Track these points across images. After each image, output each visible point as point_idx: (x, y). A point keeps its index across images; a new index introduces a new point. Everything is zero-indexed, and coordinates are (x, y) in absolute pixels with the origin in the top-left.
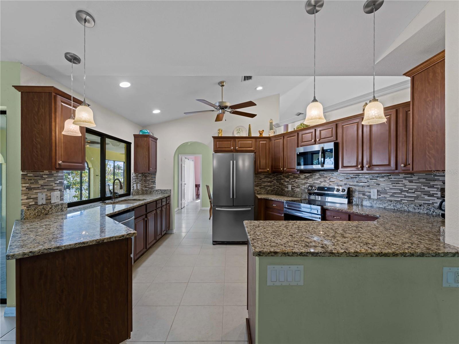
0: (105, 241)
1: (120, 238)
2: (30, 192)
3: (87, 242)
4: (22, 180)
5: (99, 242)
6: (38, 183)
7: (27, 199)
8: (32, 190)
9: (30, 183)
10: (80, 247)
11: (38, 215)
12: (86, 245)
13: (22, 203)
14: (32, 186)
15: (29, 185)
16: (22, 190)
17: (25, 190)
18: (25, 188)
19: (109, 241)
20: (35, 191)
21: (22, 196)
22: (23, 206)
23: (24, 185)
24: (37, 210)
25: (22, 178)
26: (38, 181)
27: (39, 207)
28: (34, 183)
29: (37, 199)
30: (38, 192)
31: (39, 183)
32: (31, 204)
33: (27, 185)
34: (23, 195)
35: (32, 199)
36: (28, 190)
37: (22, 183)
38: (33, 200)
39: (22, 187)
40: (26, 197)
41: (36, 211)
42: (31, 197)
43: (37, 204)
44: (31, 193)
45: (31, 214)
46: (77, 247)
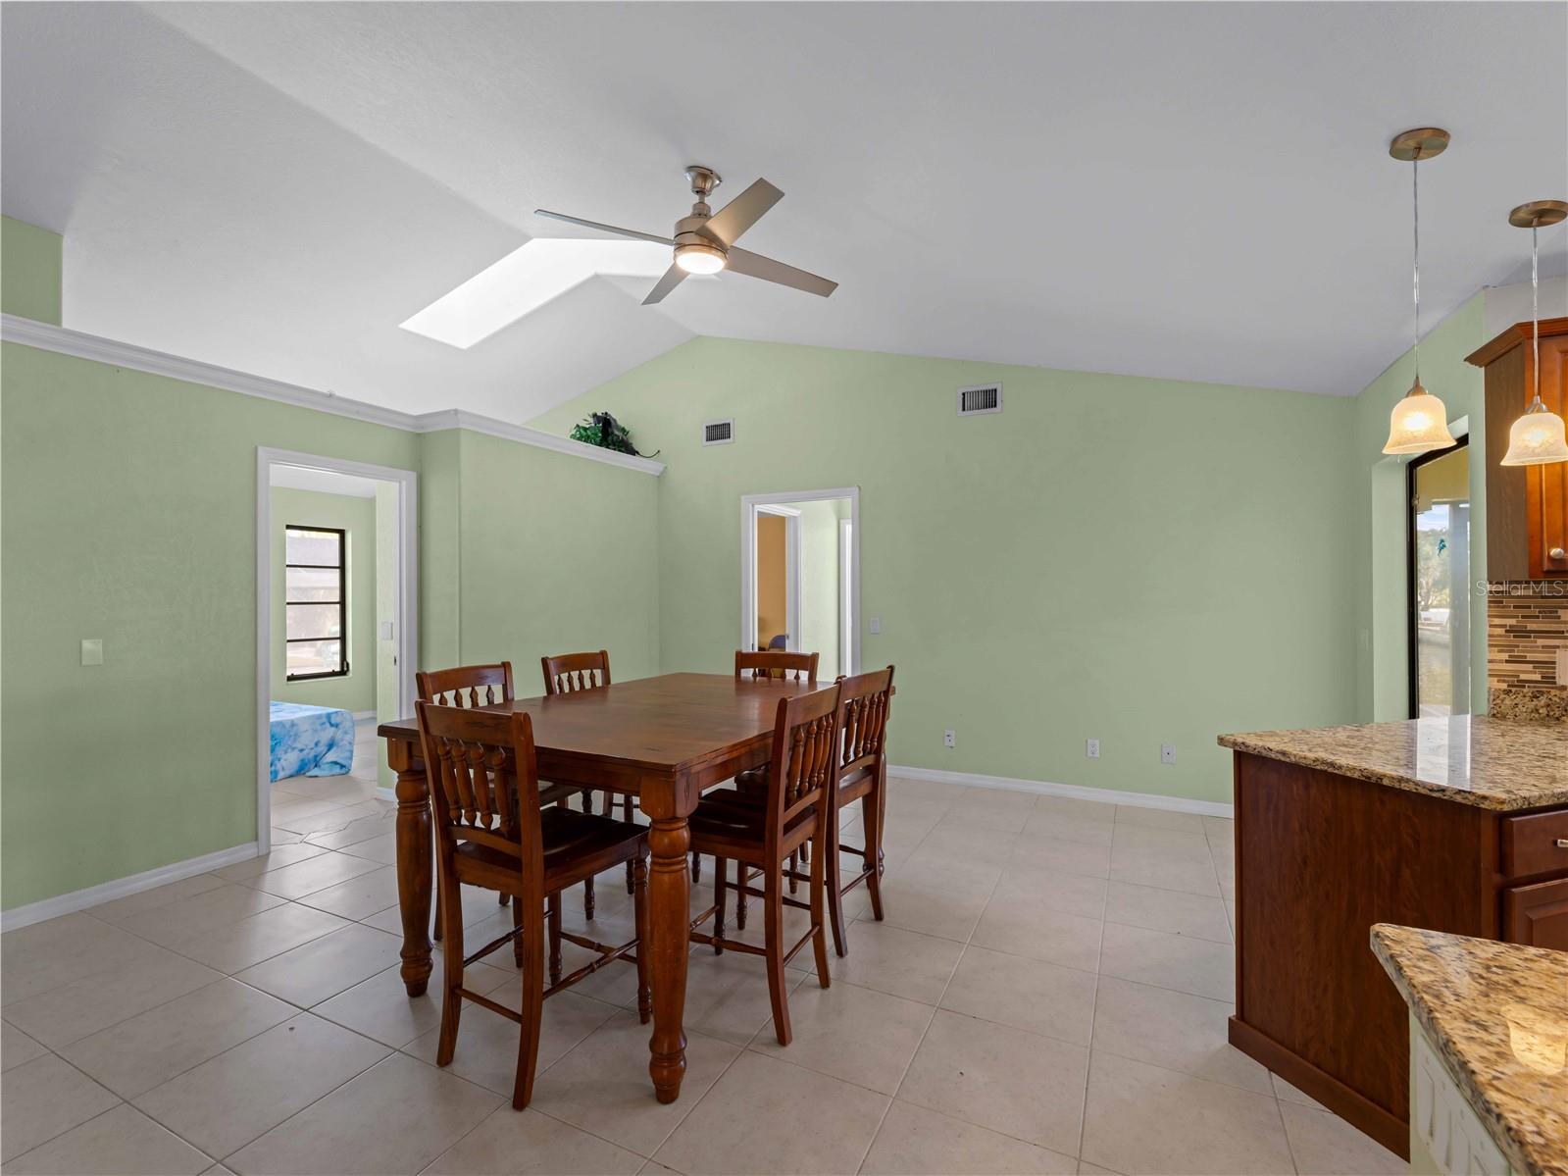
0: (1386, 782)
1: (1430, 790)
2: (1522, 643)
3: (1340, 767)
4: (1489, 607)
5: (1369, 778)
6: (1559, 617)
7: (1507, 661)
8: (1530, 637)
9: (1523, 617)
10: (1326, 771)
11: (1548, 715)
12: (1336, 771)
13: (1490, 670)
14: (1531, 626)
15: (1518, 622)
16: (1490, 636)
17: (1500, 636)
18: (1501, 631)
19: (1397, 785)
20: (1540, 642)
21: (1490, 652)
22: (1496, 679)
23: (1497, 621)
24: (1543, 700)
25: (1490, 602)
26: (1557, 612)
27: (1553, 692)
28: (1538, 617)
29: (1554, 668)
30: (1558, 647)
31: (1562, 619)
32: (1523, 677)
33: (1513, 622)
34: (1496, 649)
35: (1531, 665)
36: (1514, 636)
37: (1489, 616)
38: (1534, 667)
39: (1491, 626)
40: (1505, 656)
41: (1540, 701)
42: (1525, 657)
43: (1555, 683)
44: (1525, 647)
45: (1520, 706)
46: (1318, 767)
